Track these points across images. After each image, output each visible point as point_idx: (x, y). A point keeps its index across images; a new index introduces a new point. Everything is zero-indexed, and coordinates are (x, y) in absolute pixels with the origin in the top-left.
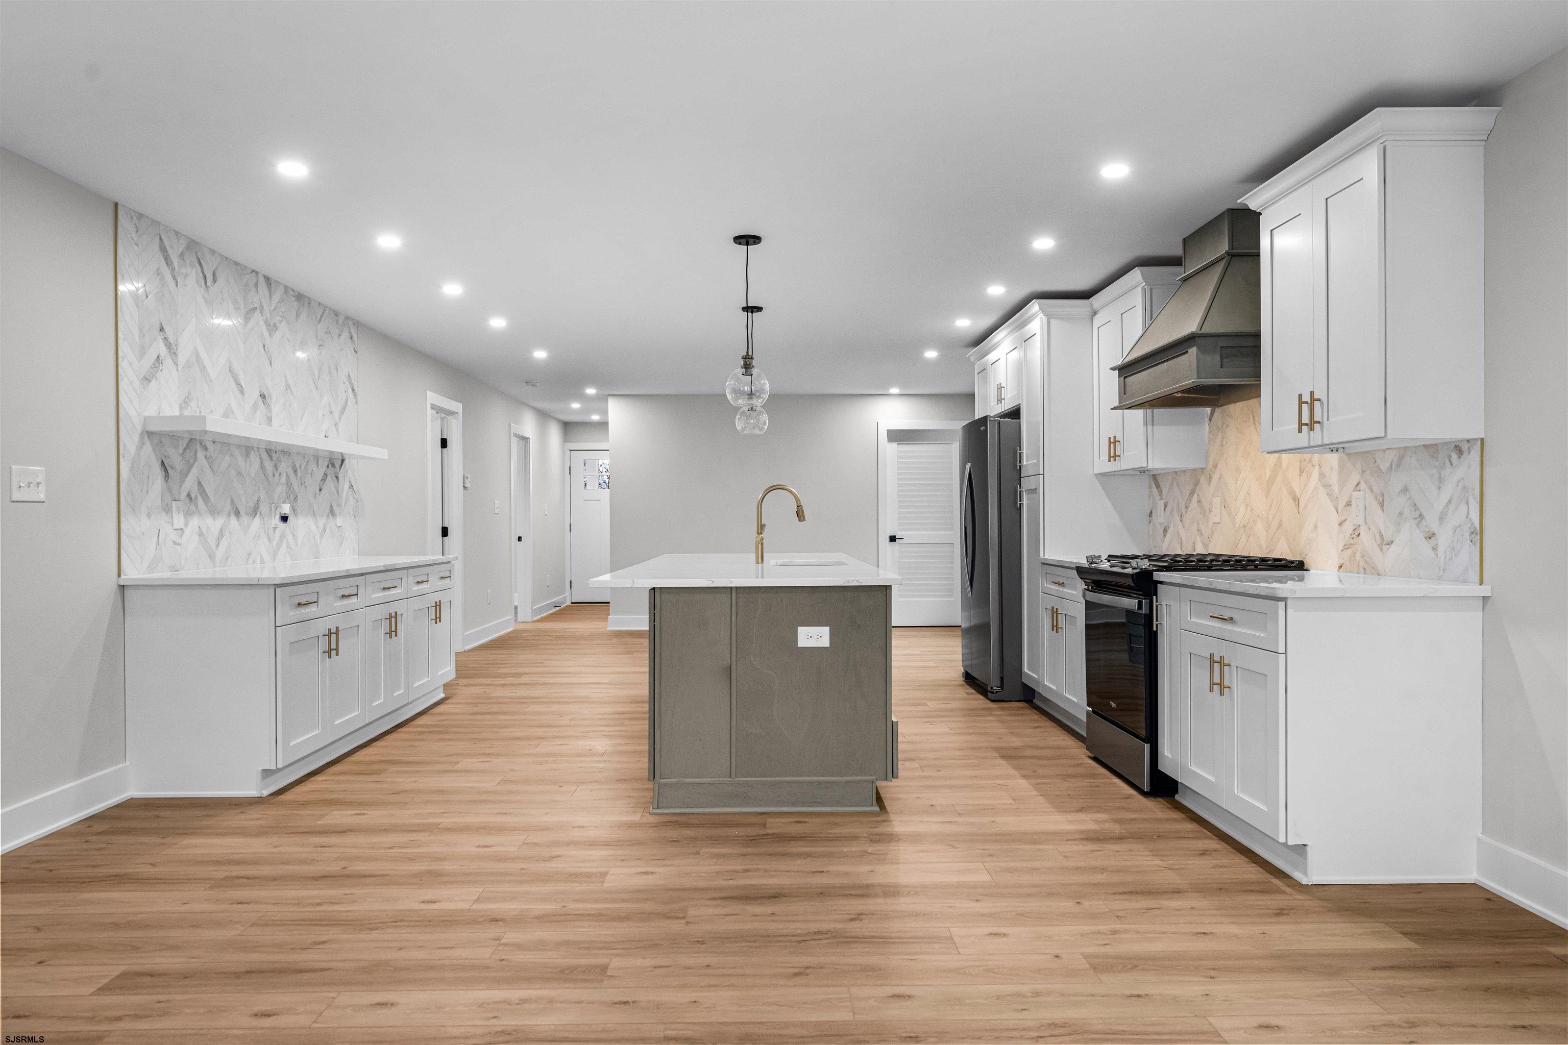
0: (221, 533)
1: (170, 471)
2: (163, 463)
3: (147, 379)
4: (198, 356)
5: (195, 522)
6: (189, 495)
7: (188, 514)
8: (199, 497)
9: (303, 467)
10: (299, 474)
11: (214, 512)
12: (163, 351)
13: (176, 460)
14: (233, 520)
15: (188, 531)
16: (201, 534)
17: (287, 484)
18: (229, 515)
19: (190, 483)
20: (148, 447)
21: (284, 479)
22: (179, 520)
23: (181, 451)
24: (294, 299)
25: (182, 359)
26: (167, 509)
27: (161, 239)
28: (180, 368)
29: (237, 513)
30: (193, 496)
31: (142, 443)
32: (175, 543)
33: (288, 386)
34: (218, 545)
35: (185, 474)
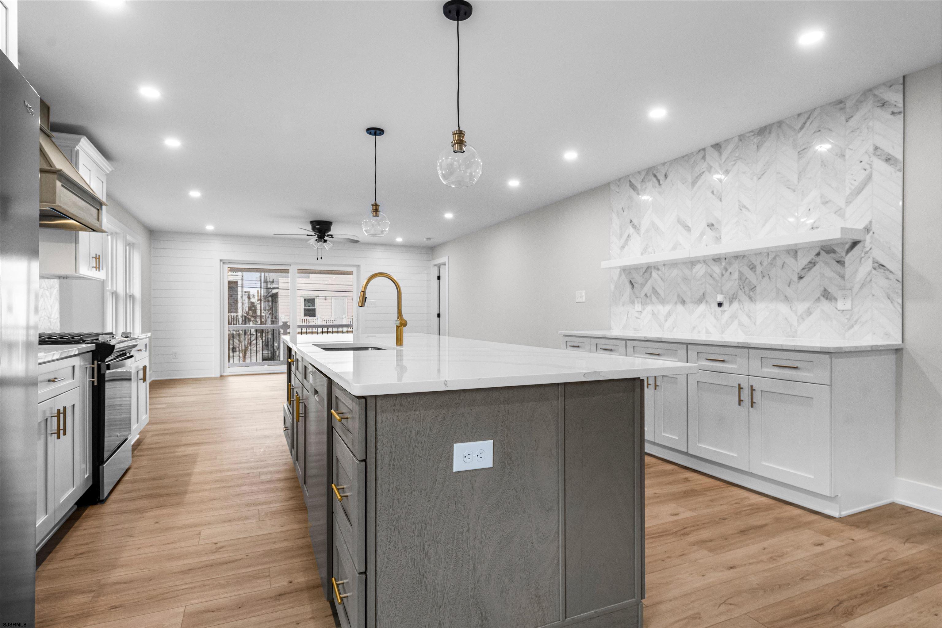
0: (669, 314)
1: (634, 284)
2: (631, 282)
3: (623, 247)
4: (653, 224)
5: (649, 308)
6: (646, 295)
7: (644, 304)
8: (653, 295)
9: (765, 263)
10: (759, 269)
11: (663, 302)
12: (631, 230)
13: (638, 278)
14: (680, 307)
15: (645, 312)
16: (653, 314)
17: (740, 279)
18: (676, 303)
19: (647, 289)
20: (623, 276)
21: (736, 276)
22: (638, 307)
23: (641, 274)
24: (752, 138)
25: (642, 231)
26: (633, 302)
27: (630, 181)
28: (641, 235)
29: (683, 302)
30: (648, 295)
31: (620, 275)
32: (637, 318)
33: (743, 207)
34: (666, 320)
35: (643, 285)
